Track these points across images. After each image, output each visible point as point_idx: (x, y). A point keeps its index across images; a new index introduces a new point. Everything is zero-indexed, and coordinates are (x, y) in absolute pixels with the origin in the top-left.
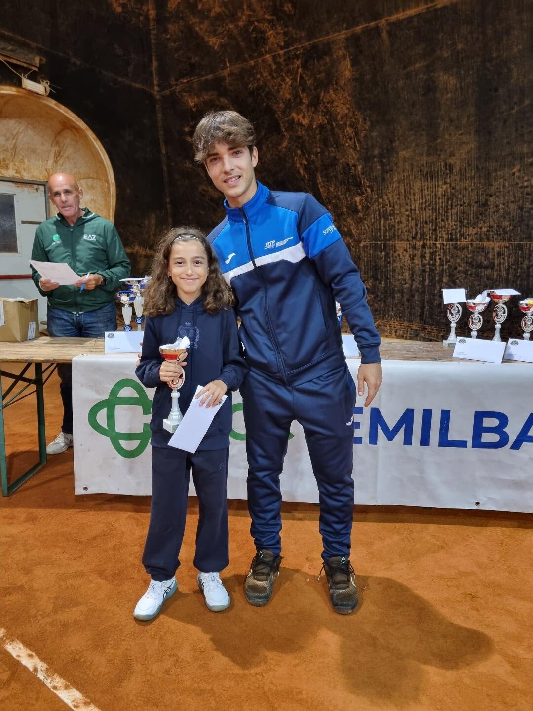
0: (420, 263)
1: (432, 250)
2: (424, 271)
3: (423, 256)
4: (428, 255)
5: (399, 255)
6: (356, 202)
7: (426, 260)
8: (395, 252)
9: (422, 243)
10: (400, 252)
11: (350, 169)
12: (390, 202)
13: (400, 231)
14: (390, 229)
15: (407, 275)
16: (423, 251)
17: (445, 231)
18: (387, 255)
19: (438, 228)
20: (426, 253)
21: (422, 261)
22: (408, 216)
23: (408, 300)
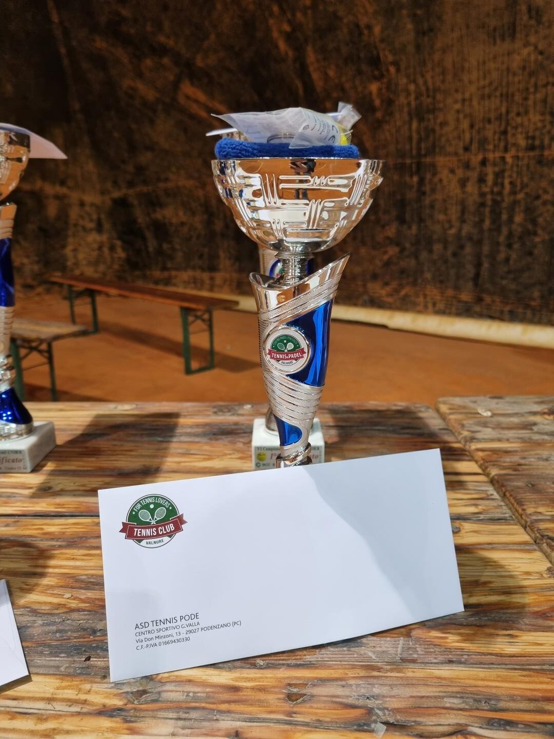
0: (476, 192)
1: (497, 169)
2: (483, 205)
3: (482, 180)
4: (490, 178)
5: (441, 180)
6: (371, 93)
7: (486, 186)
8: (434, 174)
9: (480, 157)
10: (444, 174)
11: (361, 34)
12: (428, 89)
13: (443, 139)
14: (427, 137)
15: (454, 212)
16: (481, 171)
17: (522, 133)
18: (422, 181)
19: (509, 129)
20: (486, 175)
21: (480, 188)
22: (458, 112)
23: (455, 255)
